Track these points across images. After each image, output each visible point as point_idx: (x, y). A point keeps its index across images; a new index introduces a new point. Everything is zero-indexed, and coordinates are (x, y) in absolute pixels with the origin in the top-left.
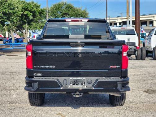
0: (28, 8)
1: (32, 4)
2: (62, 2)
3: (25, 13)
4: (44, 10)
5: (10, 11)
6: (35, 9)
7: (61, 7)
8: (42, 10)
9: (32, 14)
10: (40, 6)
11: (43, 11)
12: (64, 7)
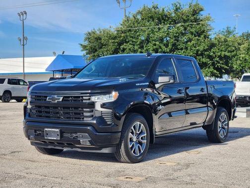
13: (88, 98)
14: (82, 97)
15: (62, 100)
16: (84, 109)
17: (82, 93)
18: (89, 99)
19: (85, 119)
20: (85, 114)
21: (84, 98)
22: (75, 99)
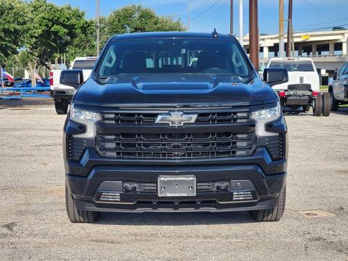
0: (59, 18)
1: (66, 11)
2: (131, 5)
3: (53, 29)
4: (91, 23)
5: (18, 27)
6: (73, 21)
7: (130, 16)
8: (86, 23)
9: (66, 31)
10: (83, 14)
11: (89, 26)
12: (137, 15)
13: (245, 115)
14: (235, 113)
15: (196, 121)
16: (239, 136)
17: (234, 107)
18: (247, 118)
19: (238, 153)
20: (239, 144)
21: (239, 115)
22: (222, 118)
